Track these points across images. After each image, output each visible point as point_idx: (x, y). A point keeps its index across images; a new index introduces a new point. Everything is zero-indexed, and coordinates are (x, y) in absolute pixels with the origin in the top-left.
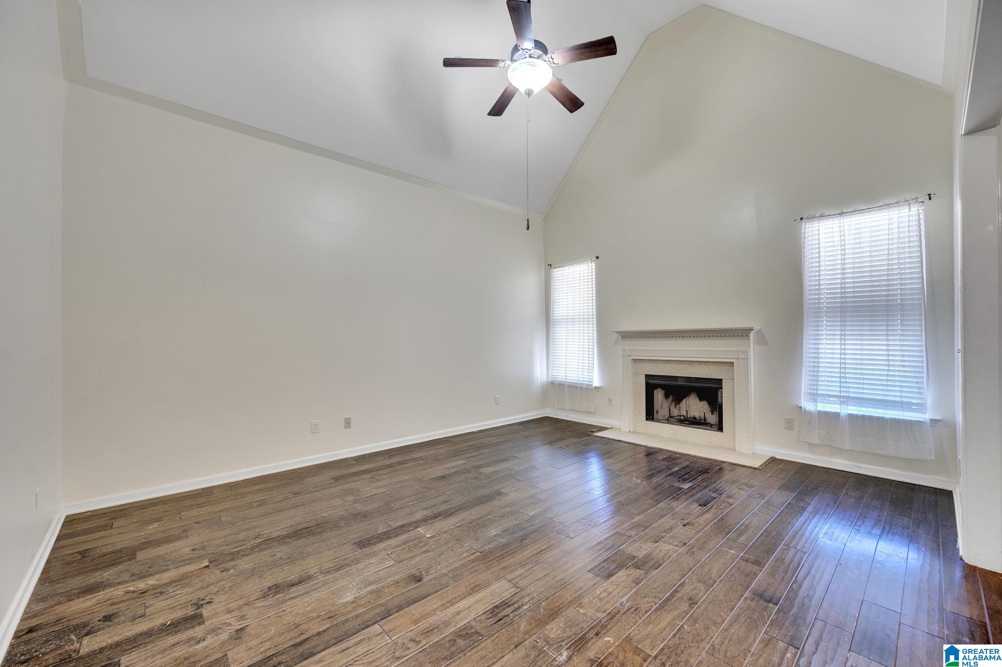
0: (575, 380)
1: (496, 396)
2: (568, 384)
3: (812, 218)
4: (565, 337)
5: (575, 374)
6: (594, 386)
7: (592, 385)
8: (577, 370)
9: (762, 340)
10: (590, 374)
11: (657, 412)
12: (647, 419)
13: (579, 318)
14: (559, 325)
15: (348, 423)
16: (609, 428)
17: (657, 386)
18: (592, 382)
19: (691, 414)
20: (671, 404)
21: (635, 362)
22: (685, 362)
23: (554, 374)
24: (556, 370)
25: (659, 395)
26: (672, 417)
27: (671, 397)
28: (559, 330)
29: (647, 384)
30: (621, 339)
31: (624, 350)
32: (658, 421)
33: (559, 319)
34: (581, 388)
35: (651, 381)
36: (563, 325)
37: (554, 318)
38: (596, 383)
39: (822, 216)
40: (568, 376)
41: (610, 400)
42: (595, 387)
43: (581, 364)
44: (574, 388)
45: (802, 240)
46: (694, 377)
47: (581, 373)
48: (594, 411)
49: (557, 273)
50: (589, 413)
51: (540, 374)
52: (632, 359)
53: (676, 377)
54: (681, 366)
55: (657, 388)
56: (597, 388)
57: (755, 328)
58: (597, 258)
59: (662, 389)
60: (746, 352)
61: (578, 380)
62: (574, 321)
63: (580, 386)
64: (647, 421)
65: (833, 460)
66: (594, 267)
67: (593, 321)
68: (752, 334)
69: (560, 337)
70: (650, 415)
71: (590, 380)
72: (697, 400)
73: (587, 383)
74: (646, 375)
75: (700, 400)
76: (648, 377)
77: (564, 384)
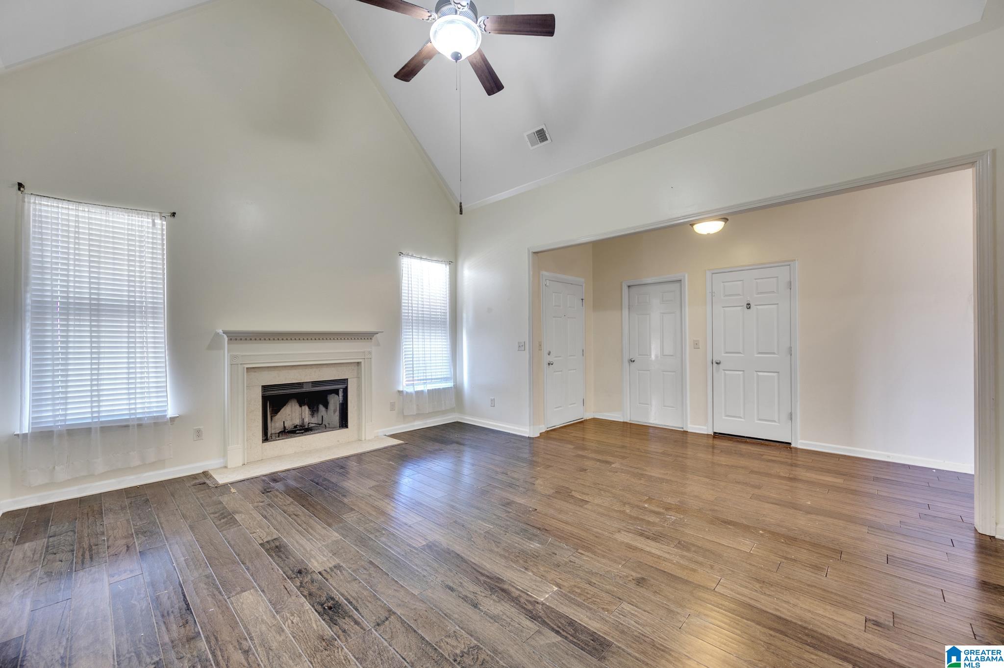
3: (407, 255)
6: (167, 417)
7: (164, 416)
10: (159, 400)
12: (264, 441)
18: (165, 411)
21: (249, 372)
22: (313, 366)
29: (265, 399)
30: (227, 342)
31: (233, 357)
34: (140, 425)
35: (268, 394)
38: (171, 412)
41: (198, 432)
42: (170, 418)
46: (311, 381)
49: (45, 208)
52: (246, 369)
53: (300, 385)
54: (308, 371)
56: (173, 419)
61: (130, 414)
63: (136, 423)
64: (264, 444)
68: (374, 337)
70: (268, 434)
72: (297, 406)
74: (262, 386)
75: (301, 406)
76: (265, 388)
77: (90, 428)
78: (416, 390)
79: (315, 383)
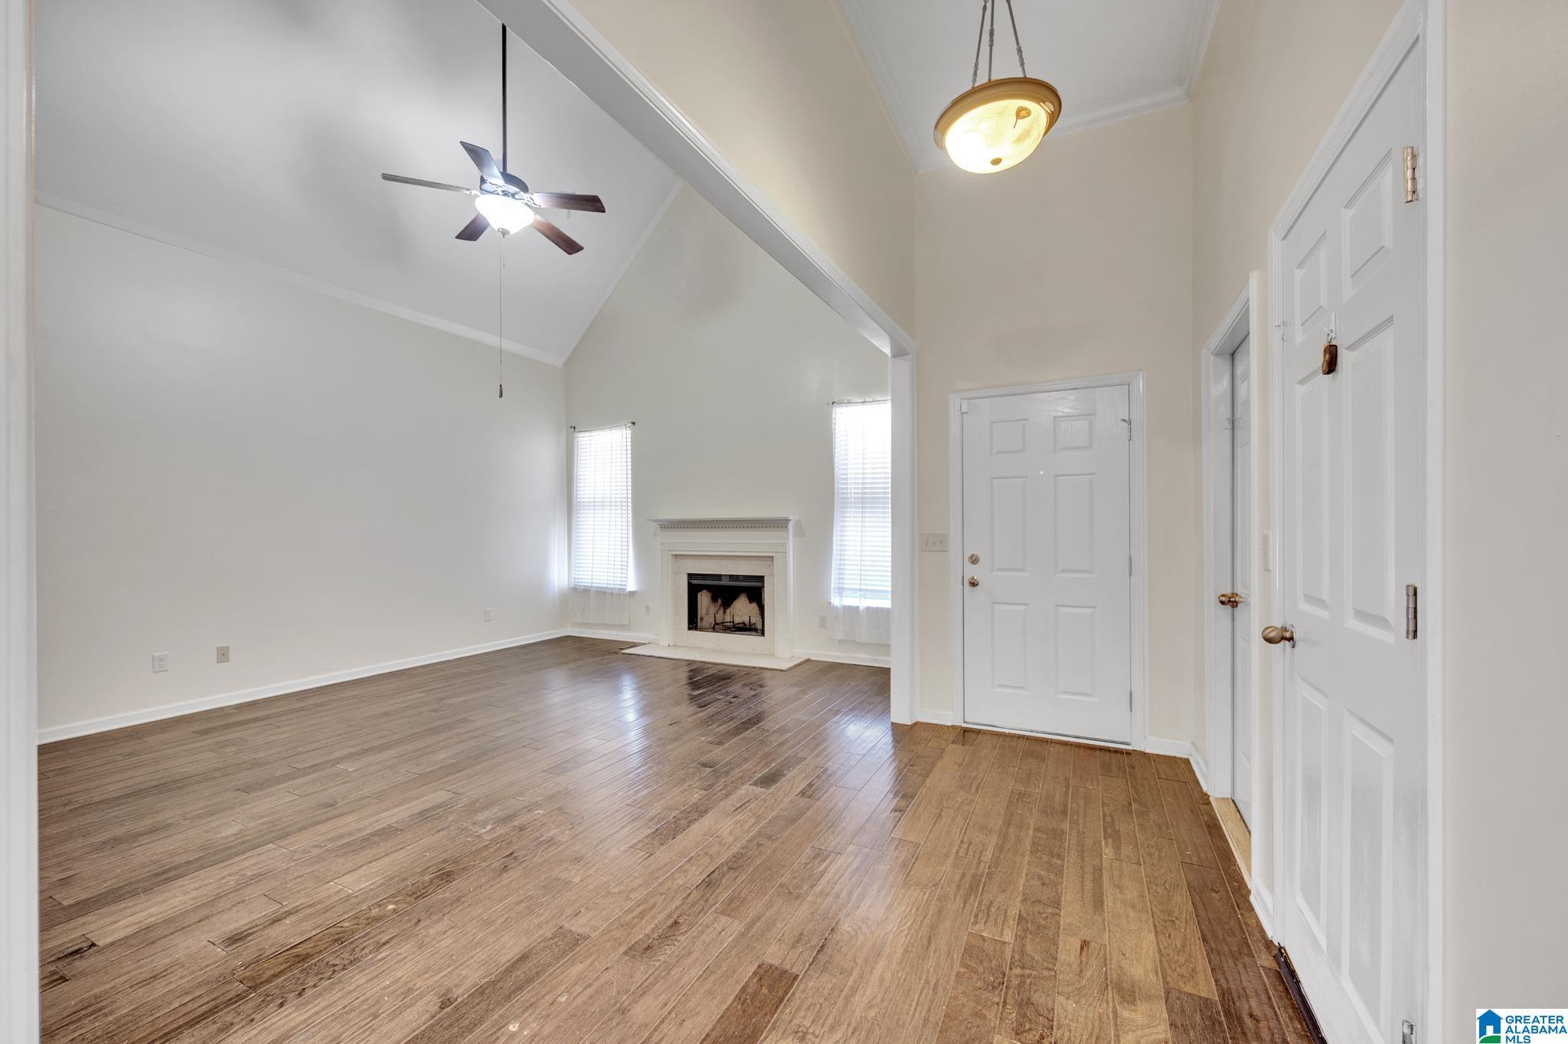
0: (604, 584)
1: (487, 609)
2: (594, 589)
3: (841, 403)
4: (592, 527)
5: (604, 576)
6: (628, 590)
7: (625, 589)
8: (606, 570)
9: (800, 532)
10: (623, 575)
11: (702, 619)
12: (689, 629)
13: (610, 502)
14: (583, 510)
15: (223, 655)
16: (646, 644)
17: (701, 588)
18: (625, 585)
19: (737, 620)
20: (719, 609)
21: (676, 558)
22: (728, 558)
23: (577, 577)
24: (579, 571)
25: (704, 598)
26: (718, 624)
27: (720, 601)
28: (584, 517)
29: (690, 585)
30: (660, 529)
31: (663, 544)
32: (702, 629)
33: (584, 502)
34: (612, 594)
35: (694, 582)
36: (589, 510)
37: (579, 500)
38: (631, 586)
39: (849, 402)
40: (595, 579)
41: (648, 608)
42: (629, 592)
43: (612, 567)
44: (604, 595)
45: (833, 426)
46: (738, 574)
47: (612, 574)
48: (627, 623)
49: (582, 439)
50: (623, 627)
51: (559, 577)
52: (672, 555)
53: (719, 577)
54: (724, 562)
55: (701, 590)
56: (632, 593)
57: (794, 517)
58: (634, 423)
59: (709, 590)
60: (784, 545)
61: (608, 584)
62: (603, 506)
63: (610, 591)
64: (690, 631)
65: (857, 655)
66: (629, 436)
67: (627, 506)
68: (791, 525)
69: (586, 527)
70: (693, 623)
71: (623, 583)
72: (747, 601)
73: (619, 587)
74: (688, 574)
75: (750, 603)
76: (691, 576)
77: (590, 590)
78: (843, 604)
79: (732, 577)
